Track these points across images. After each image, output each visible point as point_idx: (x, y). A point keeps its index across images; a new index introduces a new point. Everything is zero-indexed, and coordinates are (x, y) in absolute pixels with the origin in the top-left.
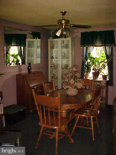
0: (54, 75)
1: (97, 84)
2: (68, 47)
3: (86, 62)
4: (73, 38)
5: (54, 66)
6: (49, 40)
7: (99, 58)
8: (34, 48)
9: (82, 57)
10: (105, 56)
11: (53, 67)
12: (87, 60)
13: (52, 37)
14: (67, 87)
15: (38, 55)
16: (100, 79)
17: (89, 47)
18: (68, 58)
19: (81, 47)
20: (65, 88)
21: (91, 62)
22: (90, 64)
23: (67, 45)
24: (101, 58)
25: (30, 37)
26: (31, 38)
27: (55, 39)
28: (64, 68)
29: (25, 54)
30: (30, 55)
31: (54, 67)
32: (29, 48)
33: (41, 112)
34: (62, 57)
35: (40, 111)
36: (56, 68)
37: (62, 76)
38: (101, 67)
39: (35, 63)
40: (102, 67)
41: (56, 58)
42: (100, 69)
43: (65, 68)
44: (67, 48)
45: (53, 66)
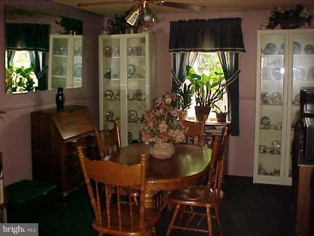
0: (112, 114)
1: (206, 131)
2: (142, 53)
3: (181, 85)
4: (153, 33)
5: (111, 94)
6: (100, 37)
7: (210, 76)
8: (67, 55)
9: (172, 75)
10: (222, 72)
11: (108, 97)
12: (183, 81)
13: (106, 30)
14: (151, 140)
15: (75, 70)
16: (211, 120)
17: (189, 53)
18: (141, 76)
19: (171, 53)
20: (147, 143)
21: (193, 85)
22: (190, 89)
23: (139, 49)
24: (214, 76)
25: (58, 31)
26: (61, 32)
27: (112, 35)
28: (134, 99)
29: (47, 67)
30: (57, 70)
31: (111, 97)
32: (56, 54)
33: (98, 199)
34: (129, 75)
35: (95, 197)
36: (116, 98)
37: (128, 116)
38: (214, 94)
39: (68, 88)
40: (215, 96)
41: (116, 76)
42: (212, 100)
43: (135, 97)
44: (139, 55)
45: (109, 95)
